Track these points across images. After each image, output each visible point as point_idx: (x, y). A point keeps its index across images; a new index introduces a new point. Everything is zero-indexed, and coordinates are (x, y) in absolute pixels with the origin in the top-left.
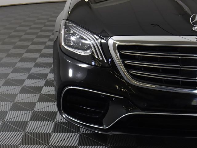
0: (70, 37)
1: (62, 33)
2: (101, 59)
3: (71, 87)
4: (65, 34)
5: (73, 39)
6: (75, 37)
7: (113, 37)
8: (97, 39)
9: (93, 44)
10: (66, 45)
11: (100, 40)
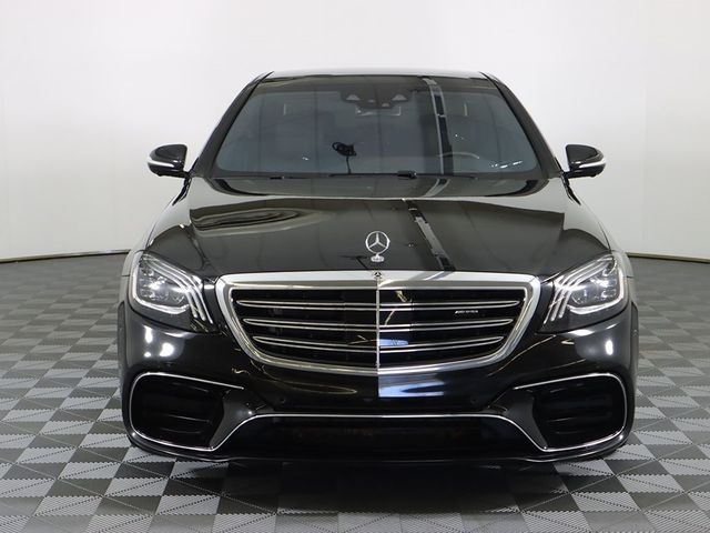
0: (149, 283)
1: (135, 276)
2: (203, 318)
3: (149, 374)
4: (139, 276)
5: (155, 286)
6: (159, 283)
7: (224, 277)
8: (197, 284)
9: (190, 294)
10: (142, 298)
11: (201, 286)
